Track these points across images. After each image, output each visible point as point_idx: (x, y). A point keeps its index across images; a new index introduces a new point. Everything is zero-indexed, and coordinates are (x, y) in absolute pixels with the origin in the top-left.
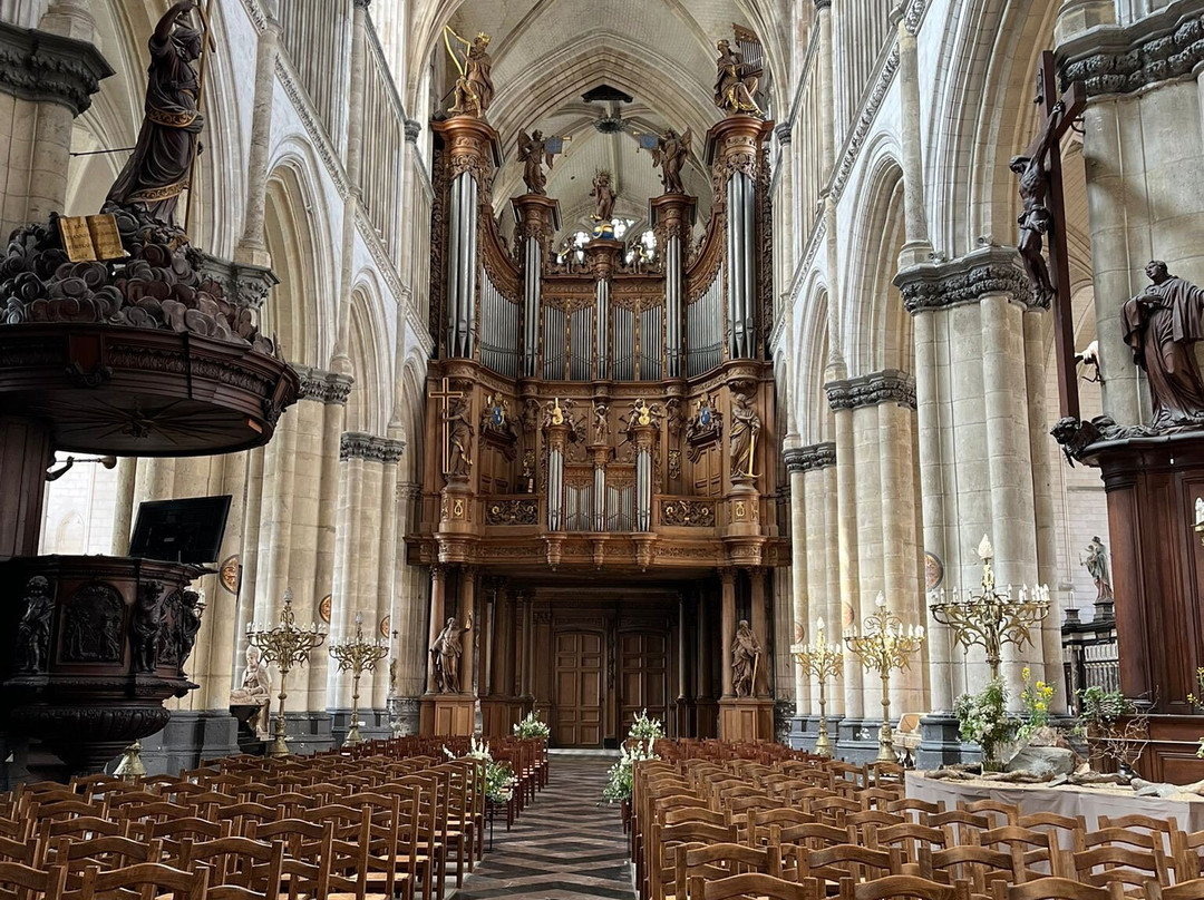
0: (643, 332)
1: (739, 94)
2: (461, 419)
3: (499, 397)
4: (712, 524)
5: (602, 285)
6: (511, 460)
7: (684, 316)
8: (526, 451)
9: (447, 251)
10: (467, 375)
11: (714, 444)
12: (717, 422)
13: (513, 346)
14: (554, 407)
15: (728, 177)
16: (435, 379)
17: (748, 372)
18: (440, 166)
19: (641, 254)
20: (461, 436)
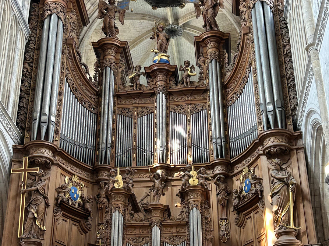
0: (193, 128)
2: (37, 191)
3: (75, 179)
5: (160, 97)
6: (85, 232)
7: (225, 116)
10: (45, 155)
11: (257, 207)
12: (258, 187)
13: (90, 142)
14: (116, 174)
15: (251, 7)
16: (17, 160)
17: (281, 140)
18: (36, 13)
19: (189, 73)
20: (37, 205)
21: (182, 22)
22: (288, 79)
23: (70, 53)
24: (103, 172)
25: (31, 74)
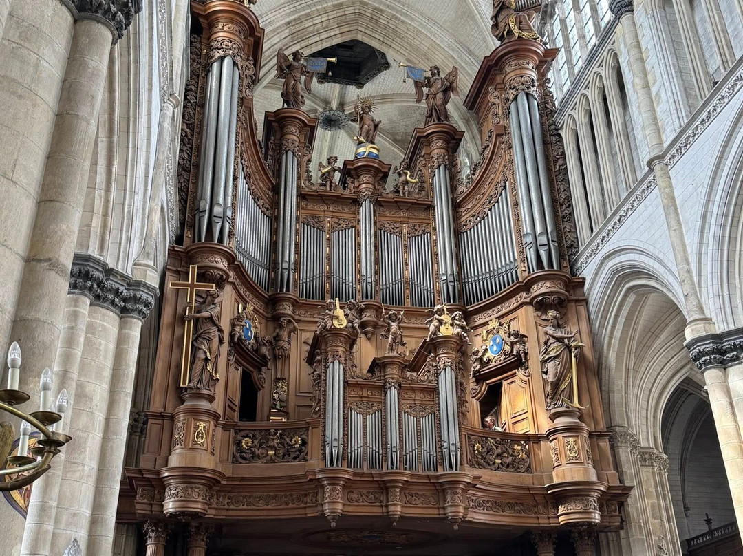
0: (411, 257)
1: (521, 22)
2: (211, 318)
4: (529, 469)
5: (366, 208)
8: (277, 380)
9: (200, 133)
10: (221, 266)
11: (514, 375)
12: (520, 347)
14: (335, 307)
15: (511, 98)
16: (175, 269)
17: (559, 286)
18: (197, 50)
19: (408, 178)
20: (210, 340)
21: (349, 110)
22: (562, 205)
23: (245, 121)
24: (285, 303)
25: (191, 141)
